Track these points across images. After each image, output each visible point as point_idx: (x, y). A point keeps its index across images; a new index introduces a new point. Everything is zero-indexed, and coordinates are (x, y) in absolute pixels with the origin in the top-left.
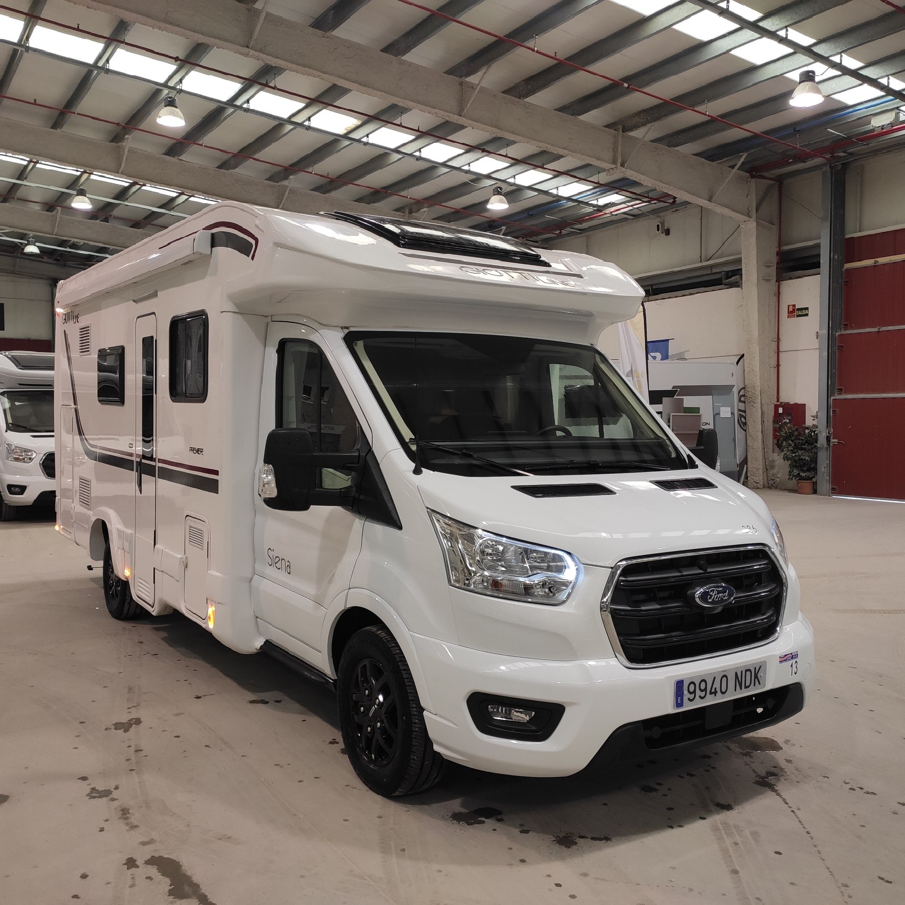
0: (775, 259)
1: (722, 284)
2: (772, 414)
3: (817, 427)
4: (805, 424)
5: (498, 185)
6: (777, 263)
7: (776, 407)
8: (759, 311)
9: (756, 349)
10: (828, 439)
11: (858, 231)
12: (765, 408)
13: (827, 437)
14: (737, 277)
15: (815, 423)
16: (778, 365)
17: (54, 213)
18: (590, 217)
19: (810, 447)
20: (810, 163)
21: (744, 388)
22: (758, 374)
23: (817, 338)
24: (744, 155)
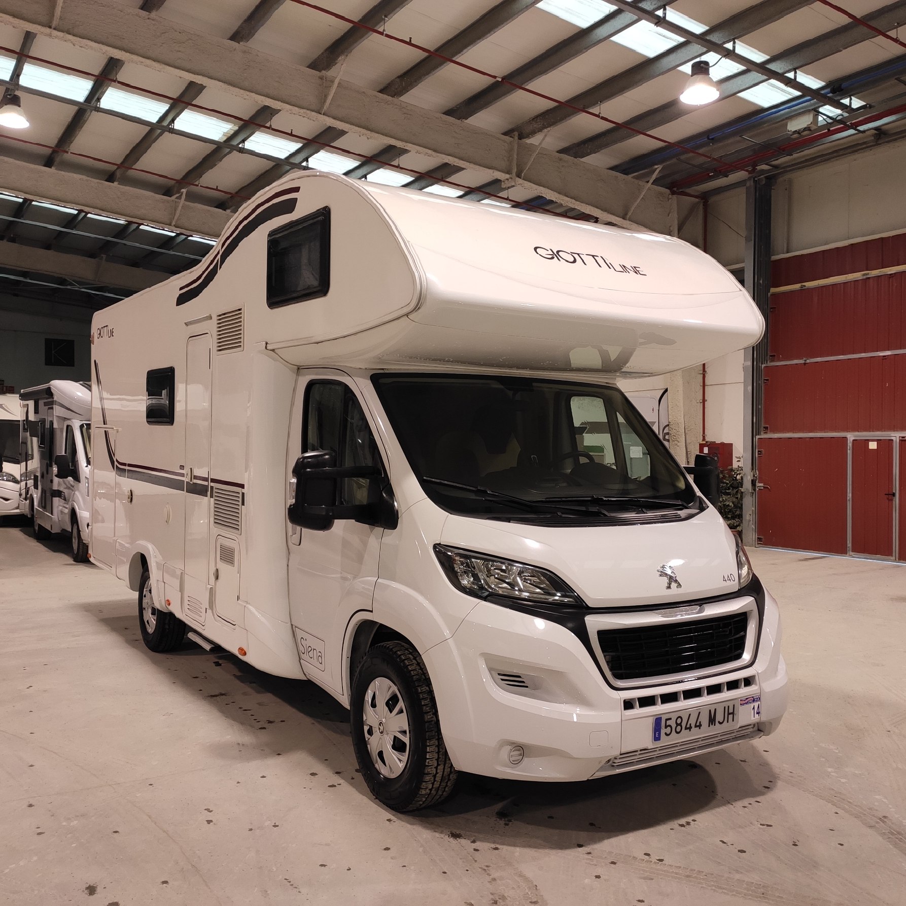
2: (697, 453)
3: (742, 470)
4: (732, 465)
7: (702, 447)
9: (680, 382)
10: (753, 483)
12: (690, 448)
13: (752, 480)
15: (741, 464)
16: (704, 401)
19: (734, 492)
20: (732, 178)
21: (668, 425)
22: (682, 409)
23: (743, 371)
24: (658, 168)
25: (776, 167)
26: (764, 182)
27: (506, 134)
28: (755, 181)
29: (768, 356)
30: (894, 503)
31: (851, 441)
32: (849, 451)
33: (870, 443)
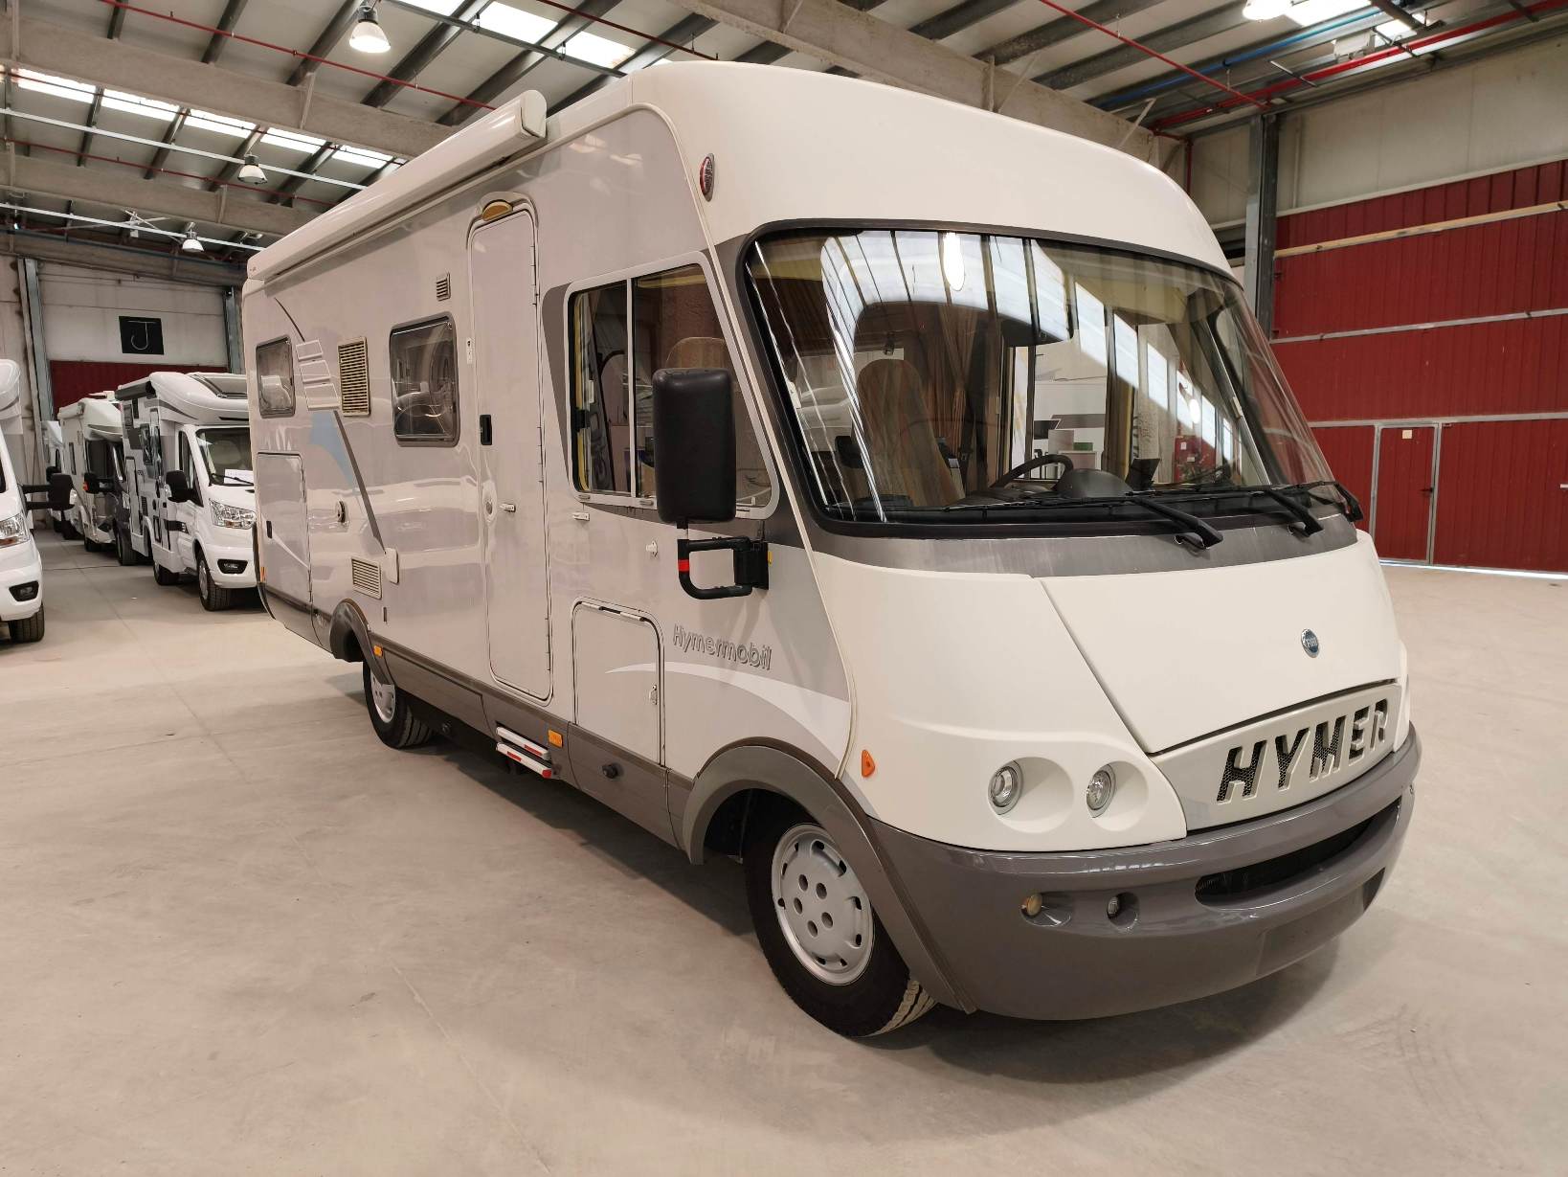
2: (1172, 450)
7: (1178, 442)
11: (1294, 205)
12: (1163, 440)
17: (217, 192)
20: (1235, 114)
24: (1151, 101)
25: (1290, 101)
26: (1274, 118)
27: (979, 56)
28: (1263, 119)
29: (1271, 333)
30: (1431, 499)
31: (1379, 430)
32: (1375, 442)
33: (1404, 432)
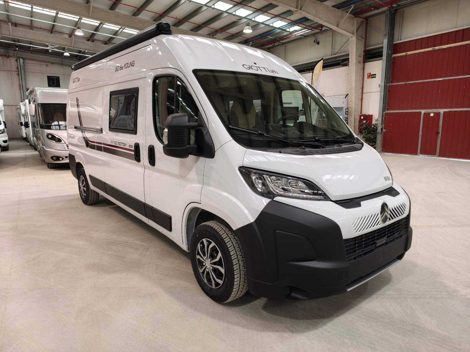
0: (362, 54)
1: (340, 65)
2: (358, 119)
3: (377, 124)
4: (372, 123)
5: (248, 22)
6: (364, 55)
7: (360, 116)
8: (355, 76)
9: (353, 92)
10: (382, 129)
11: (399, 39)
12: (356, 117)
13: (381, 129)
14: (347, 61)
15: (376, 123)
16: (362, 99)
17: (71, 38)
18: (287, 37)
19: (373, 133)
20: (381, 10)
21: (348, 108)
22: (354, 102)
23: (379, 87)
24: (353, 6)
26: (393, 11)
28: (390, 11)
29: (390, 81)
30: (439, 136)
31: (423, 113)
32: (422, 117)
33: (431, 114)
